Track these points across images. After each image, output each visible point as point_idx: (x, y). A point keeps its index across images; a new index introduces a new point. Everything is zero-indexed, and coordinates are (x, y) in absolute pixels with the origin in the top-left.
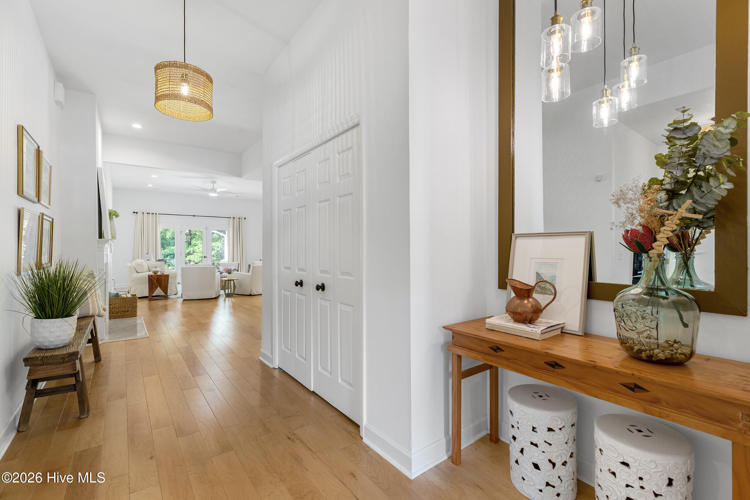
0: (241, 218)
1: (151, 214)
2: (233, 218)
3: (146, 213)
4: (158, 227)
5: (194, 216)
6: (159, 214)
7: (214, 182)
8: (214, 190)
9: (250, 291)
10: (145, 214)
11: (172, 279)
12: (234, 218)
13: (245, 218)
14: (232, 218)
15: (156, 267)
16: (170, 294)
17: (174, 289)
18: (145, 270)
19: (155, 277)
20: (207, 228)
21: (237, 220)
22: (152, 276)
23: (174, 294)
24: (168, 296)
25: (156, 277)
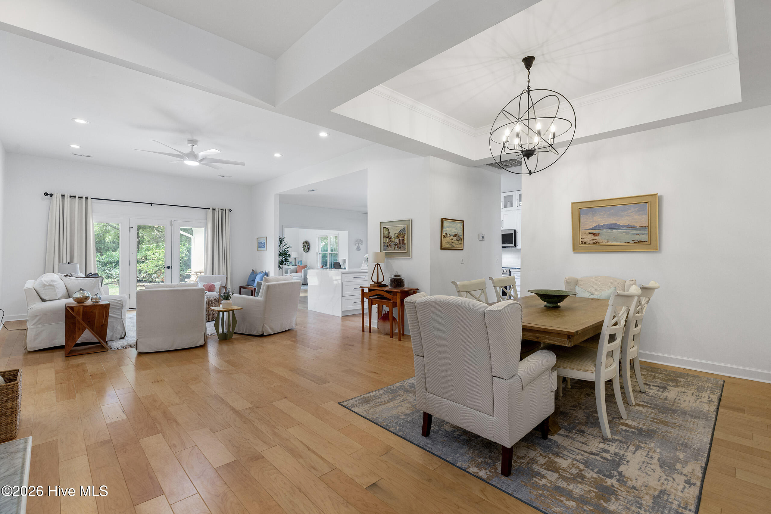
0: (224, 210)
1: (77, 197)
2: (213, 209)
3: (69, 197)
4: (90, 220)
5: (151, 204)
6: (91, 198)
7: (193, 142)
8: (193, 156)
9: (261, 329)
10: (67, 200)
11: (116, 311)
12: (215, 209)
13: (230, 210)
14: (211, 209)
15: (82, 290)
16: (112, 337)
17: (119, 328)
18: (59, 296)
19: (79, 311)
20: (173, 224)
21: (218, 214)
22: (72, 308)
23: (119, 337)
24: (106, 342)
25: (81, 309)
